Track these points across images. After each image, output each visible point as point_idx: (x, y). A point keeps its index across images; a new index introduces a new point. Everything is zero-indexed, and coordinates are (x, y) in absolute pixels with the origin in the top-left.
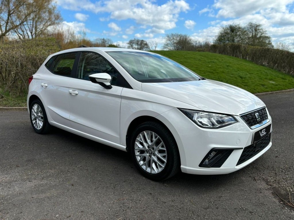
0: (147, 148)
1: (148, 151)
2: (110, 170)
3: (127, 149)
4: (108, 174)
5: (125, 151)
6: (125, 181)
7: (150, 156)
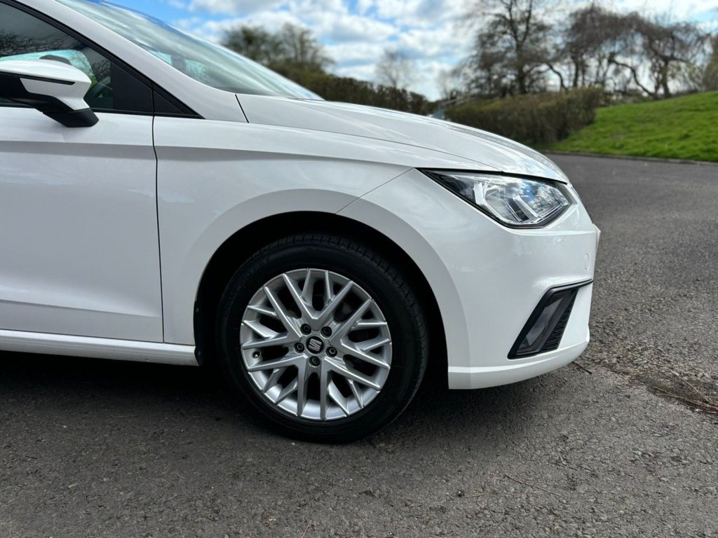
0: (300, 335)
1: (304, 342)
2: (143, 449)
3: (199, 353)
4: (144, 465)
5: (191, 364)
6: (236, 476)
7: (316, 361)
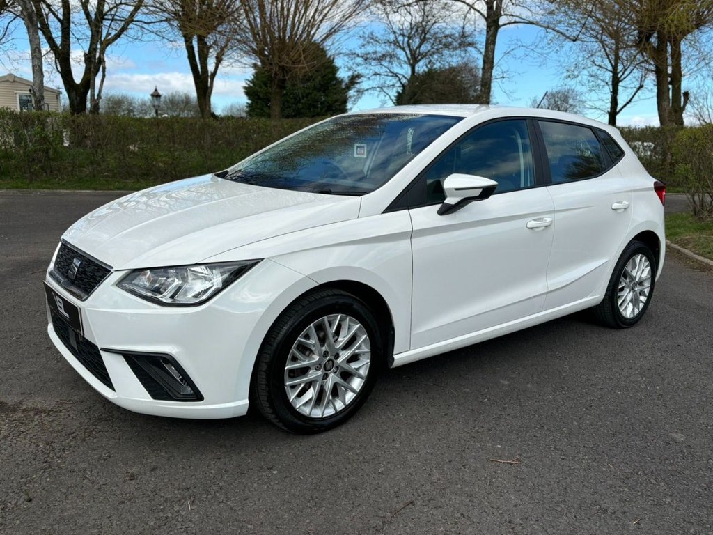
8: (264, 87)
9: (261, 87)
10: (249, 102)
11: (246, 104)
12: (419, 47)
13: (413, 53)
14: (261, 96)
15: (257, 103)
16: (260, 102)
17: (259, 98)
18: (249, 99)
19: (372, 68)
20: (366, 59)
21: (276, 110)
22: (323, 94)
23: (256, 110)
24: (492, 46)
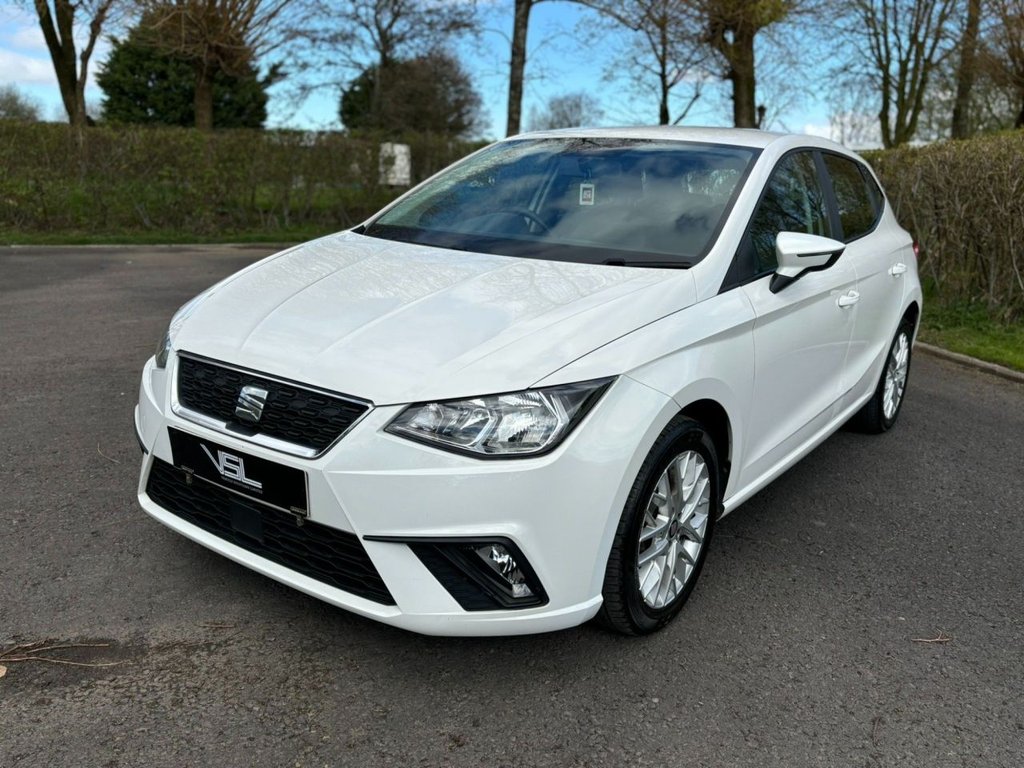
8: (128, 73)
9: (124, 75)
10: (106, 98)
11: (100, 102)
12: (390, 26)
13: (383, 34)
14: (127, 89)
15: (119, 100)
16: (124, 98)
17: (123, 92)
18: (106, 93)
19: (324, 54)
20: (314, 40)
21: (204, 116)
22: (229, 89)
23: (120, 112)
24: (523, 31)
